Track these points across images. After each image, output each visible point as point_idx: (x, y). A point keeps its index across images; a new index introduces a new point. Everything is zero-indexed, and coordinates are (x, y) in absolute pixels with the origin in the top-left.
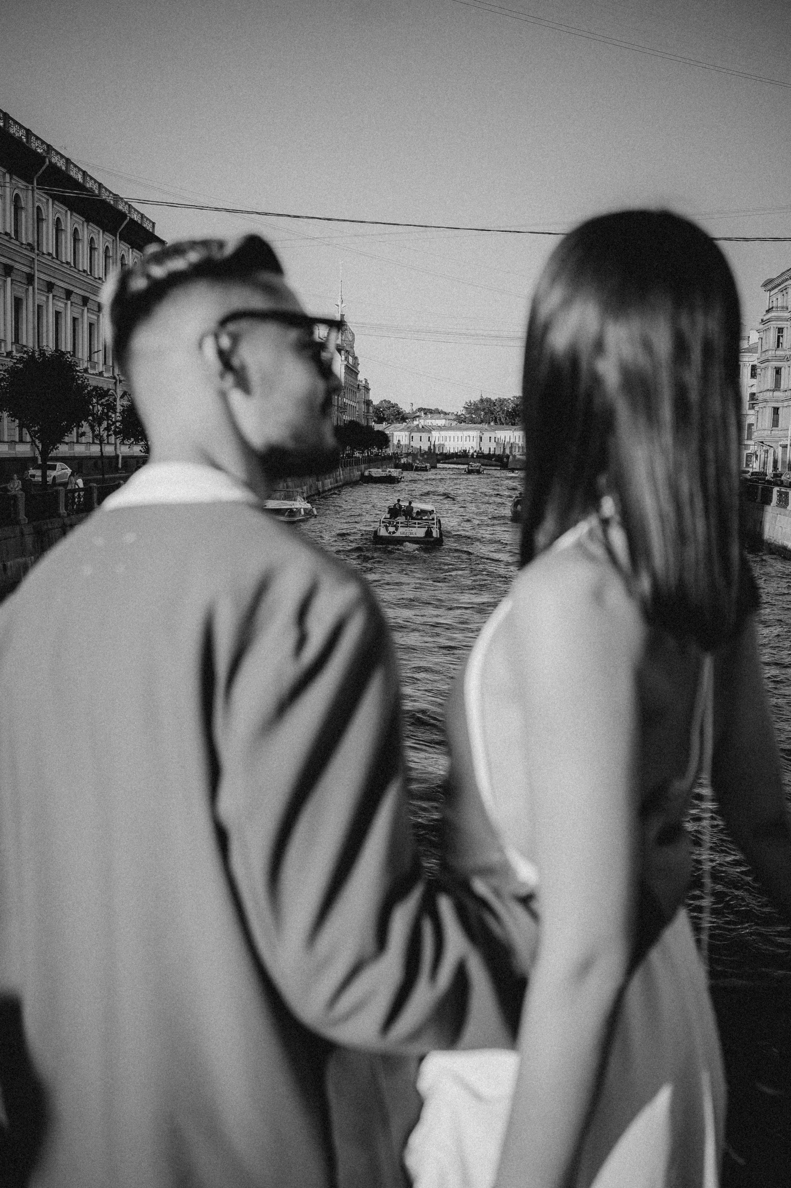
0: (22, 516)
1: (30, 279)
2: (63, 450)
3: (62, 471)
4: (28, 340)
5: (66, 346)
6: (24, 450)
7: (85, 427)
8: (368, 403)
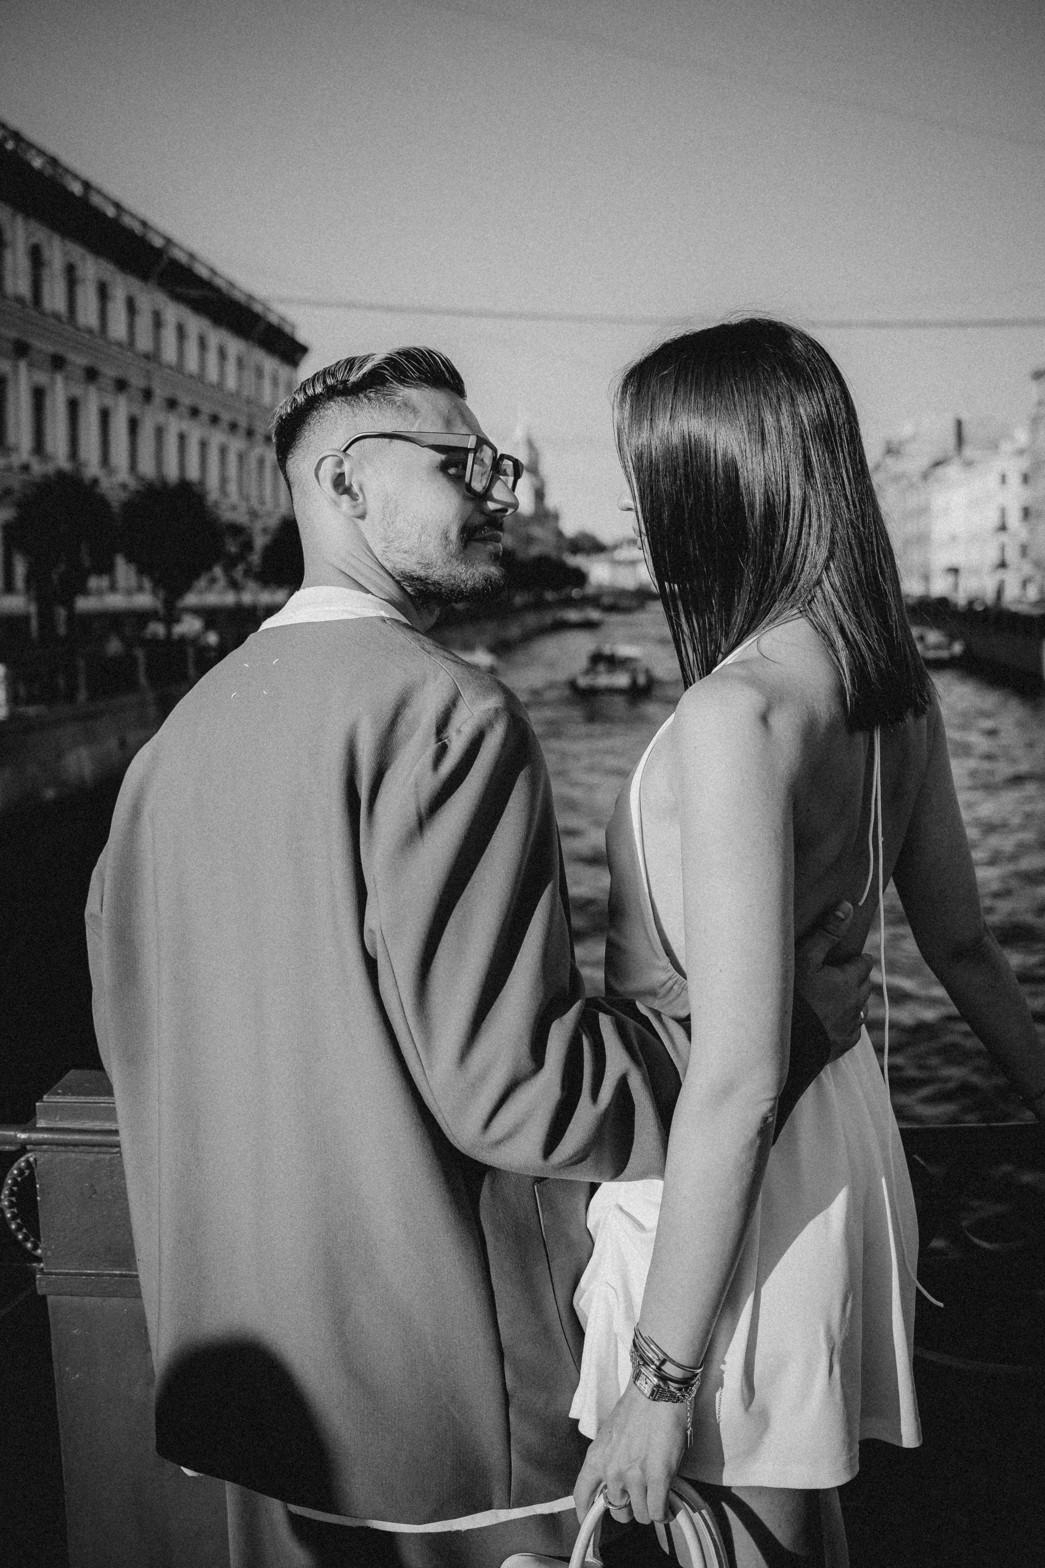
0: (143, 680)
1: (148, 395)
2: (191, 599)
3: (190, 626)
4: (147, 467)
5: (193, 473)
6: (145, 600)
7: (218, 571)
8: (560, 534)
